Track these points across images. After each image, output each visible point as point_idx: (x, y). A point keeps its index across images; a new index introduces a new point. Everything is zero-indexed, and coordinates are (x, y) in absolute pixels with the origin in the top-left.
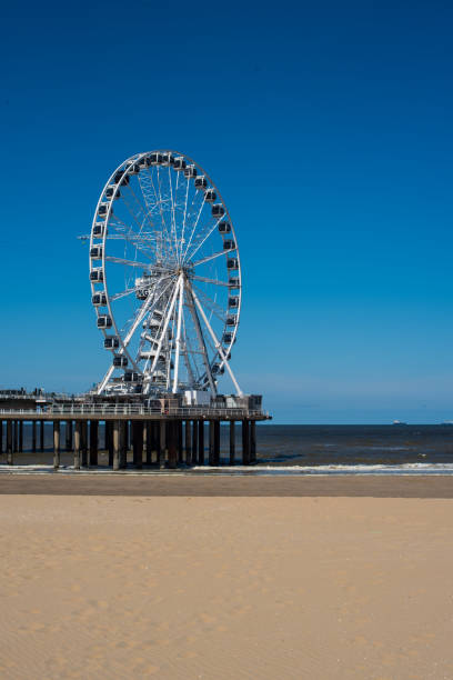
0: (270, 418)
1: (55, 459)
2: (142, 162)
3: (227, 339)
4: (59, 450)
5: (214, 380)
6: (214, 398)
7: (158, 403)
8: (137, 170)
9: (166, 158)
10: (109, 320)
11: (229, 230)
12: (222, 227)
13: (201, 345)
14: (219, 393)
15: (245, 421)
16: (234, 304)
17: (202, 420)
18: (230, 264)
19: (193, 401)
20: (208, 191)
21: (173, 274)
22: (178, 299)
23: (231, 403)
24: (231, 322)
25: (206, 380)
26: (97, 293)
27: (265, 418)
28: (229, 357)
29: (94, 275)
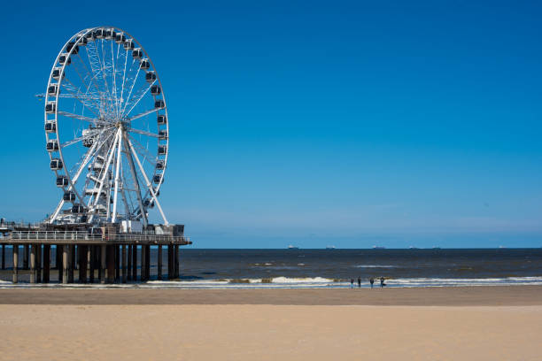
0: (191, 243)
1: (14, 277)
2: (89, 35)
3: (156, 179)
4: (18, 269)
5: (146, 212)
6: (146, 226)
7: (100, 231)
8: (85, 42)
9: (109, 33)
10: (60, 163)
11: (159, 92)
12: (154, 90)
13: (135, 184)
14: (150, 223)
15: (170, 245)
16: (163, 152)
17: (135, 245)
18: (160, 119)
19: (128, 229)
20: (143, 60)
21: (114, 127)
22: (117, 147)
23: (159, 231)
24: (160, 166)
25: (139, 212)
26: (51, 141)
27: (186, 243)
28: (158, 194)
29: (49, 126)
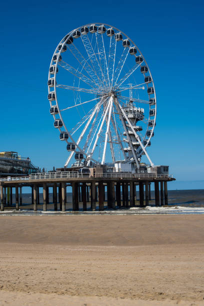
0: (175, 179)
3: (149, 134)
7: (88, 171)
8: (79, 34)
10: (60, 122)
11: (147, 70)
14: (142, 165)
16: (152, 114)
18: (149, 90)
19: (119, 169)
20: (131, 48)
23: (149, 171)
26: (53, 107)
29: (50, 96)
